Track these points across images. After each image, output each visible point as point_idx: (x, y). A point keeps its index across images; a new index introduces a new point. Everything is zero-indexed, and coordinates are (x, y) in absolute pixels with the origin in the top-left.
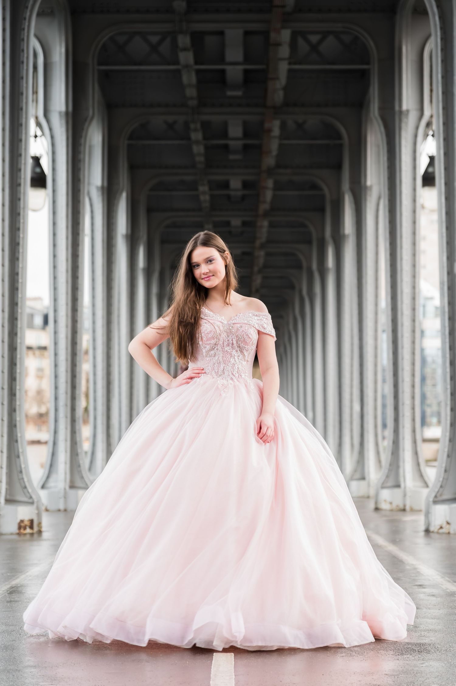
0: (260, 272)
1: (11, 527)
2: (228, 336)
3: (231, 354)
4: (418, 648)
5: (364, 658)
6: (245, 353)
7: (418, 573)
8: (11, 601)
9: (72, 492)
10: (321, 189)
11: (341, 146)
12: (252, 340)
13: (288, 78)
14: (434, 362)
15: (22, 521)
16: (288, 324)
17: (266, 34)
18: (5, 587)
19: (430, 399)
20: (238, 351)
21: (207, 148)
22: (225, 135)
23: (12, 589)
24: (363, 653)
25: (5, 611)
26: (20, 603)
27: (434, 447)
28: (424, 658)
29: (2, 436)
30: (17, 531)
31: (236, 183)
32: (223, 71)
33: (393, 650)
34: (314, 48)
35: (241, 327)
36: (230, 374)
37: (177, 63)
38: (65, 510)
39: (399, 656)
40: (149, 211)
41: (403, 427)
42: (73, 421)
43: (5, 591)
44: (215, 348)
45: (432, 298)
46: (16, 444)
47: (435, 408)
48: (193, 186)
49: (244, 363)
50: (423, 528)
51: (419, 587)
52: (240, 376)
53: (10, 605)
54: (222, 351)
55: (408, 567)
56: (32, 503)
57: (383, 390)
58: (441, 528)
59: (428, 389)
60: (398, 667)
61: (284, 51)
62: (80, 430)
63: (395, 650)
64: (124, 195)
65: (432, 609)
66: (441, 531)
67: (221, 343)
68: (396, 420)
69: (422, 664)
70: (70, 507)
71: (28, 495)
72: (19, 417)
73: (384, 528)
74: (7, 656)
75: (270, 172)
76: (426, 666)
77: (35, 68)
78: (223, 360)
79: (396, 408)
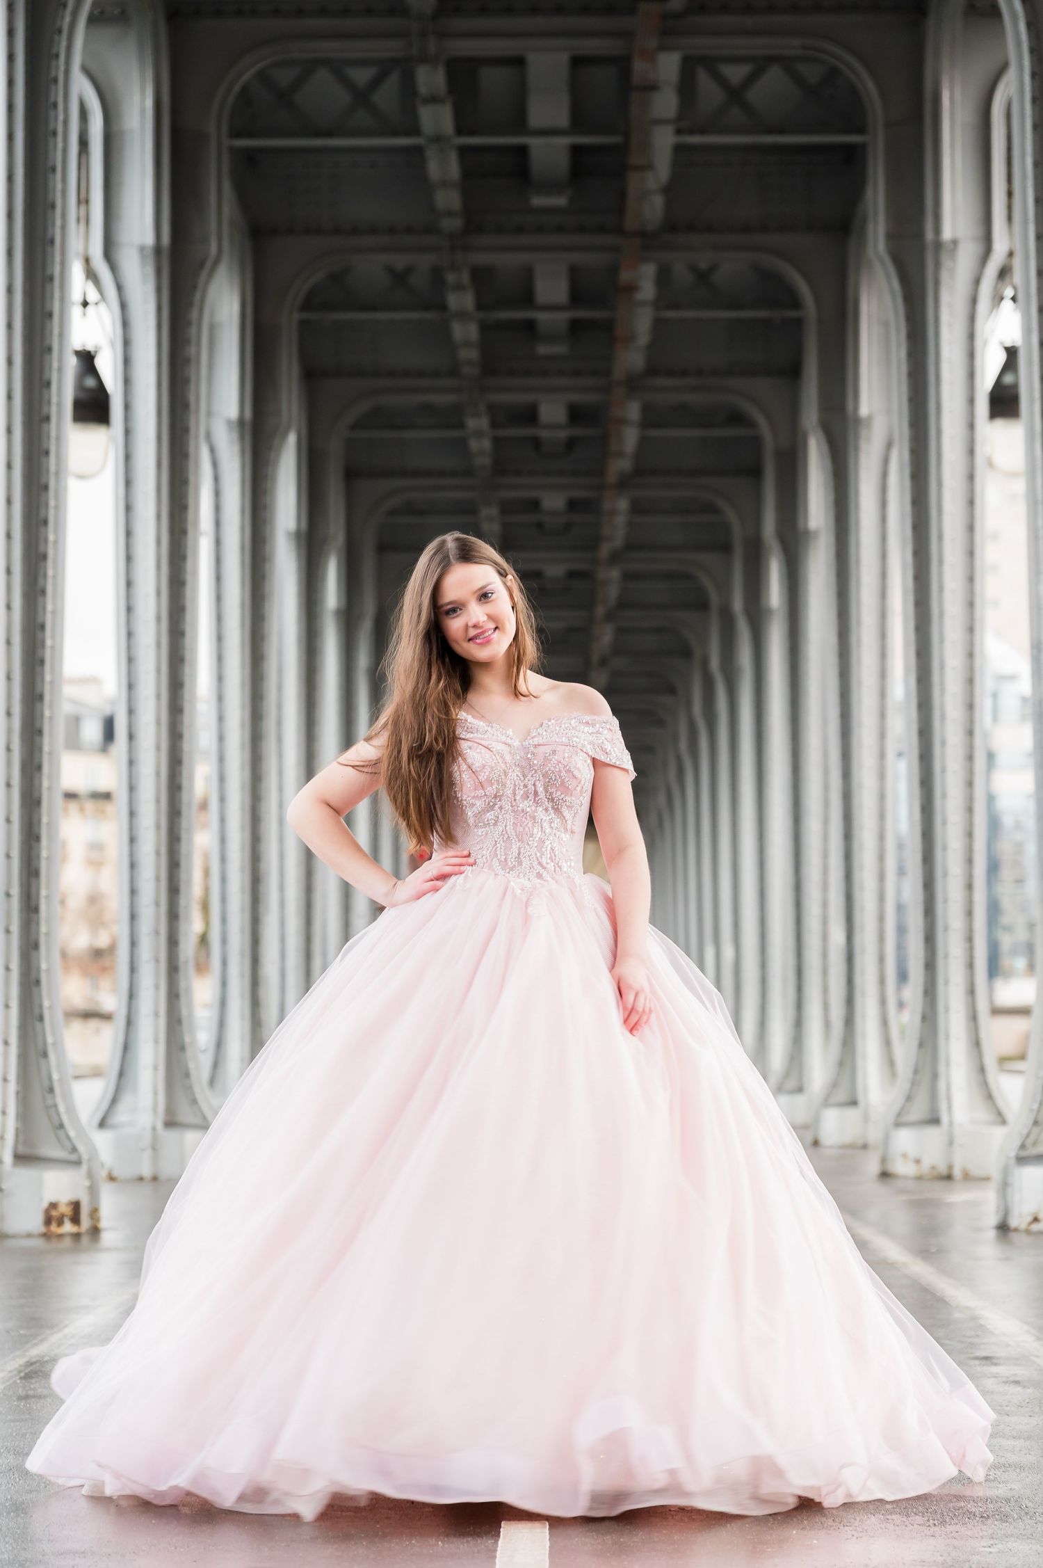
0: (609, 617)
1: (26, 1219)
2: (525, 776)
3: (534, 818)
4: (981, 1509)
5: (854, 1533)
6: (565, 814)
7: (982, 1329)
8: (27, 1397)
9: (171, 1136)
10: (751, 424)
11: (799, 323)
12: (579, 783)
13: (675, 164)
14: (1018, 826)
15: (53, 1206)
16: (676, 739)
17: (623, 64)
18: (16, 1362)
19: (1011, 915)
20: (550, 809)
21: (484, 328)
22: (527, 298)
23: (30, 1368)
24: (852, 1520)
25: (13, 1421)
26: (49, 1400)
27: (1018, 1025)
28: (994, 1533)
29: (7, 1006)
30: (42, 1229)
31: (552, 411)
32: (523, 151)
33: (921, 1514)
34: (735, 95)
35: (554, 752)
36: (535, 863)
37: (415, 130)
38: (155, 1179)
39: (936, 1528)
40: (351, 475)
41: (947, 982)
42: (173, 969)
43: (15, 1372)
44: (494, 805)
45: (1013, 678)
46: (38, 1024)
47: (1021, 935)
48: (453, 418)
49: (566, 837)
50: (992, 1220)
51: (984, 1362)
52: (557, 869)
53: (24, 1406)
54: (513, 811)
55: (957, 1315)
56: (78, 1163)
57: (899, 891)
58: (1036, 1220)
59: (1005, 891)
60: (933, 1554)
61: (666, 103)
62: (189, 989)
63: (927, 1513)
64: (292, 439)
65: (1013, 1416)
66: (1035, 1227)
67: (509, 792)
68: (930, 966)
69: (990, 1547)
70: (167, 1169)
71: (68, 1144)
72: (47, 961)
73: (902, 1220)
74: (19, 1528)
75: (633, 384)
76: (999, 1552)
77: (84, 144)
78: (516, 832)
79: (930, 939)
